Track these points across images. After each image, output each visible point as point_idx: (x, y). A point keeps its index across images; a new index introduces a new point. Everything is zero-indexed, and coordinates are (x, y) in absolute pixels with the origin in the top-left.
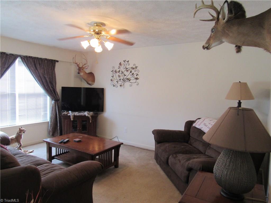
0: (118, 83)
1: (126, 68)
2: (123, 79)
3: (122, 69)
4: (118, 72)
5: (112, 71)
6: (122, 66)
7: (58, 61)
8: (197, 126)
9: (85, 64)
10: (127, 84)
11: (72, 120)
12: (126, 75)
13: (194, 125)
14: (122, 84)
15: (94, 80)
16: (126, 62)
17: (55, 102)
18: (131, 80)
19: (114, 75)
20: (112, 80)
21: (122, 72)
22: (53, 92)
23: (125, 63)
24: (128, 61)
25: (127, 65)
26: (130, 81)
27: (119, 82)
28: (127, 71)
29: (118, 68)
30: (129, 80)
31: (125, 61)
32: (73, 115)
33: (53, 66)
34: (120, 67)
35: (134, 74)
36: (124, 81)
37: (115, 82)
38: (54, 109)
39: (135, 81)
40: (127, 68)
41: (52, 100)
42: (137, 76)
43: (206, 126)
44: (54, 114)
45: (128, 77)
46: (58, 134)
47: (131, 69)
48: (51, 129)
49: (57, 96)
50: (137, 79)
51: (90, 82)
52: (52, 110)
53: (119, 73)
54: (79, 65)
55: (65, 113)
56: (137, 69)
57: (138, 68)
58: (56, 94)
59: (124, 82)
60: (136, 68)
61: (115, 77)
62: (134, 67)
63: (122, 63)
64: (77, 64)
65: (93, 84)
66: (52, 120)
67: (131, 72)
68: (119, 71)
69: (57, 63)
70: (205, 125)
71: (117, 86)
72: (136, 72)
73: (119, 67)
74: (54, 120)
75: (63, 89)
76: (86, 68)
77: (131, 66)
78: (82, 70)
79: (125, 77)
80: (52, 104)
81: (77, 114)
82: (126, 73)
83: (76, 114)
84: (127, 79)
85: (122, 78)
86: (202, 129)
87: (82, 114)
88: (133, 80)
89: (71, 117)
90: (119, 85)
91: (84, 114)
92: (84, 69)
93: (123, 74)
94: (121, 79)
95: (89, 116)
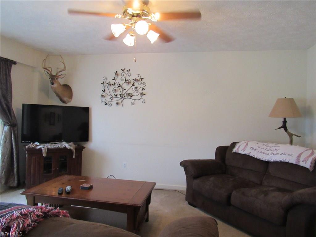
0: (112, 100)
1: (125, 79)
2: (120, 95)
3: (119, 80)
4: (113, 85)
5: (103, 83)
6: (120, 77)
7: (15, 63)
8: (241, 152)
9: (61, 71)
10: (127, 101)
11: (44, 155)
12: (125, 89)
14: (120, 101)
15: (71, 96)
16: (125, 71)
17: (9, 129)
18: (133, 96)
19: (106, 89)
20: (103, 96)
21: (120, 85)
22: (7, 111)
23: (123, 73)
24: (129, 70)
25: (128, 75)
26: (133, 98)
27: (114, 99)
28: (128, 83)
29: (113, 80)
30: (130, 96)
31: (123, 70)
32: (46, 147)
34: (116, 78)
35: (138, 89)
36: (122, 97)
37: (108, 98)
38: (8, 140)
39: (139, 97)
40: (127, 80)
41: (4, 125)
42: (142, 90)
43: (256, 150)
44: (7, 149)
45: (128, 92)
46: (14, 181)
47: (134, 81)
48: (3, 173)
49: (13, 118)
50: (143, 94)
51: (65, 99)
52: (5, 142)
53: (114, 87)
54: (51, 71)
55: (31, 145)
56: (142, 82)
57: (144, 81)
58: (12, 114)
59: (122, 99)
60: (142, 80)
61: (107, 91)
62: (138, 78)
63: (120, 72)
64: (49, 70)
65: (69, 102)
66: (4, 158)
67: (133, 85)
68: (115, 83)
69: (14, 67)
70: (252, 149)
71: (111, 105)
72: (142, 86)
73: (114, 77)
74: (9, 157)
76: (62, 76)
77: (133, 77)
78: (57, 79)
79: (124, 92)
80: (5, 132)
81: (50, 146)
82: (125, 86)
84: (128, 94)
85: (119, 93)
86: (250, 155)
87: (59, 146)
88: (136, 96)
89: (43, 151)
90: (114, 103)
91: (63, 146)
93: (120, 88)
94: (117, 95)
95: (72, 148)
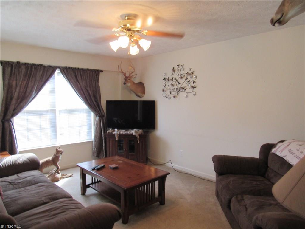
0: (171, 93)
1: (180, 74)
2: (177, 89)
3: (176, 76)
4: (171, 80)
5: (164, 79)
6: (176, 72)
7: (102, 71)
8: (278, 154)
9: (132, 73)
10: (182, 94)
11: (117, 139)
12: (180, 83)
13: (273, 151)
14: (176, 95)
16: (180, 66)
17: (99, 119)
18: (187, 89)
19: (167, 84)
20: (163, 90)
21: (176, 79)
22: (97, 106)
23: (179, 69)
24: (183, 65)
25: (182, 70)
26: (186, 91)
27: (173, 93)
28: (182, 77)
29: (171, 75)
30: (184, 89)
31: (178, 66)
32: (118, 133)
33: (97, 77)
34: (173, 74)
35: (190, 82)
36: (178, 90)
37: (168, 93)
38: (98, 127)
39: (192, 90)
40: (182, 75)
41: (96, 116)
42: (193, 83)
43: (292, 154)
44: (98, 133)
45: (183, 86)
46: (103, 156)
47: (187, 75)
48: (95, 149)
49: (102, 111)
50: (194, 87)
51: (139, 94)
52: (97, 128)
53: (172, 81)
54: (126, 74)
55: (110, 131)
56: (193, 76)
57: (195, 74)
58: (101, 109)
59: (178, 92)
60: (193, 73)
61: (167, 86)
62: (190, 72)
63: (176, 67)
64: (124, 73)
66: (96, 139)
67: (186, 79)
68: (172, 78)
69: (101, 74)
70: (290, 151)
71: (170, 98)
72: (193, 79)
73: (172, 73)
74: (99, 139)
75: (109, 103)
76: (134, 77)
77: (186, 72)
79: (180, 86)
80: (97, 121)
81: (123, 132)
82: (180, 80)
83: (121, 133)
84: (182, 88)
85: (176, 87)
86: (285, 158)
87: (128, 133)
88: (189, 89)
89: (116, 136)
90: (172, 96)
91: (131, 133)
92: (131, 78)
93: (177, 82)
94: (174, 89)
95: (136, 135)
